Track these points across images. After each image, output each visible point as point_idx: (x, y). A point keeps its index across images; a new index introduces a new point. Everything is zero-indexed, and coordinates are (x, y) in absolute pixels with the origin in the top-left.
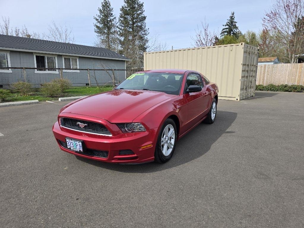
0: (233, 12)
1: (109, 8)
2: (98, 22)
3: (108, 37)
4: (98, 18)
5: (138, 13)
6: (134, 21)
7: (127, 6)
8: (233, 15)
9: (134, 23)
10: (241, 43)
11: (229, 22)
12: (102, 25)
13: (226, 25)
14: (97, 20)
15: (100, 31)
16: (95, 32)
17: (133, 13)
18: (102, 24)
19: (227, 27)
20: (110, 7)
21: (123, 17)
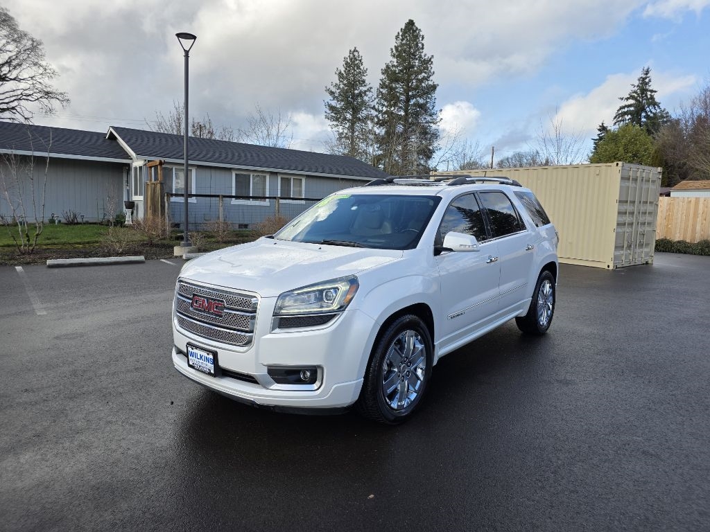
0: (646, 69)
1: (359, 68)
2: (335, 98)
3: (352, 129)
4: (334, 90)
5: (420, 77)
6: (410, 93)
7: (395, 64)
8: (647, 74)
9: (408, 100)
10: (615, 163)
11: (635, 92)
12: (343, 103)
13: (627, 99)
14: (332, 93)
15: (336, 114)
16: (327, 117)
17: (409, 76)
18: (342, 101)
19: (631, 102)
20: (362, 67)
21: (387, 87)
